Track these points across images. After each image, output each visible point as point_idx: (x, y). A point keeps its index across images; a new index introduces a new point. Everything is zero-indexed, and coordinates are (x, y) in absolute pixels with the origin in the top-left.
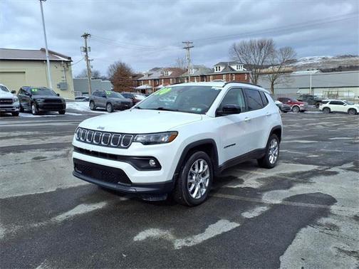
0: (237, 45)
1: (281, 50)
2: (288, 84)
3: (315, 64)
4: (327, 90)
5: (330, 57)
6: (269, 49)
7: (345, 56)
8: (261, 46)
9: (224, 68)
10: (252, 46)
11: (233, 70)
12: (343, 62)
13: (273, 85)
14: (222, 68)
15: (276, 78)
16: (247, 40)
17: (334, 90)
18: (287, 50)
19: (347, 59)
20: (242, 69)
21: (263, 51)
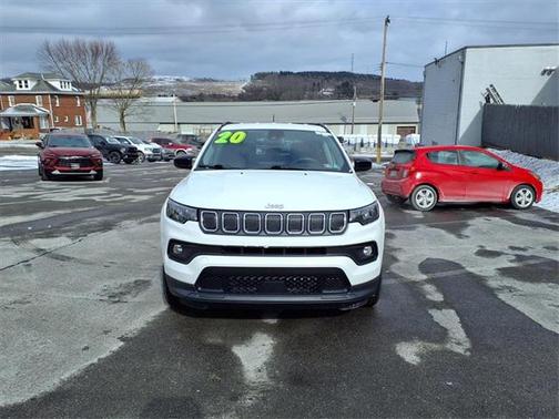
0: (51, 45)
1: (129, 61)
2: (146, 116)
3: (166, 87)
4: (198, 126)
5: (185, 79)
6: (109, 59)
7: (205, 80)
8: (96, 51)
9: (34, 83)
10: (80, 51)
11: (54, 89)
12: (205, 88)
13: (123, 116)
14: (31, 84)
15: (126, 106)
16: (70, 39)
17: (207, 127)
18: (139, 64)
19: (207, 84)
20: (69, 89)
21: (100, 62)
